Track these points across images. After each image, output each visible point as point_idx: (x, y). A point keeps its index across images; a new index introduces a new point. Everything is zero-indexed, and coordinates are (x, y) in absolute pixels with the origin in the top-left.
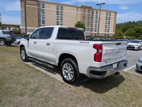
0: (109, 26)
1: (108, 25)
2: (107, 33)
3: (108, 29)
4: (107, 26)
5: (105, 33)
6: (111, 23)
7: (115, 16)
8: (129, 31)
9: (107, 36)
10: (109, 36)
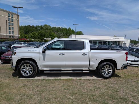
0: (13, 28)
1: (11, 26)
2: (11, 35)
3: (13, 31)
4: (11, 28)
5: (10, 35)
6: (14, 25)
7: (18, 19)
8: (32, 34)
9: (11, 38)
10: (15, 38)
